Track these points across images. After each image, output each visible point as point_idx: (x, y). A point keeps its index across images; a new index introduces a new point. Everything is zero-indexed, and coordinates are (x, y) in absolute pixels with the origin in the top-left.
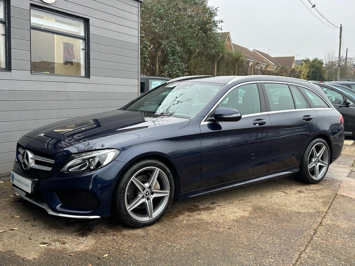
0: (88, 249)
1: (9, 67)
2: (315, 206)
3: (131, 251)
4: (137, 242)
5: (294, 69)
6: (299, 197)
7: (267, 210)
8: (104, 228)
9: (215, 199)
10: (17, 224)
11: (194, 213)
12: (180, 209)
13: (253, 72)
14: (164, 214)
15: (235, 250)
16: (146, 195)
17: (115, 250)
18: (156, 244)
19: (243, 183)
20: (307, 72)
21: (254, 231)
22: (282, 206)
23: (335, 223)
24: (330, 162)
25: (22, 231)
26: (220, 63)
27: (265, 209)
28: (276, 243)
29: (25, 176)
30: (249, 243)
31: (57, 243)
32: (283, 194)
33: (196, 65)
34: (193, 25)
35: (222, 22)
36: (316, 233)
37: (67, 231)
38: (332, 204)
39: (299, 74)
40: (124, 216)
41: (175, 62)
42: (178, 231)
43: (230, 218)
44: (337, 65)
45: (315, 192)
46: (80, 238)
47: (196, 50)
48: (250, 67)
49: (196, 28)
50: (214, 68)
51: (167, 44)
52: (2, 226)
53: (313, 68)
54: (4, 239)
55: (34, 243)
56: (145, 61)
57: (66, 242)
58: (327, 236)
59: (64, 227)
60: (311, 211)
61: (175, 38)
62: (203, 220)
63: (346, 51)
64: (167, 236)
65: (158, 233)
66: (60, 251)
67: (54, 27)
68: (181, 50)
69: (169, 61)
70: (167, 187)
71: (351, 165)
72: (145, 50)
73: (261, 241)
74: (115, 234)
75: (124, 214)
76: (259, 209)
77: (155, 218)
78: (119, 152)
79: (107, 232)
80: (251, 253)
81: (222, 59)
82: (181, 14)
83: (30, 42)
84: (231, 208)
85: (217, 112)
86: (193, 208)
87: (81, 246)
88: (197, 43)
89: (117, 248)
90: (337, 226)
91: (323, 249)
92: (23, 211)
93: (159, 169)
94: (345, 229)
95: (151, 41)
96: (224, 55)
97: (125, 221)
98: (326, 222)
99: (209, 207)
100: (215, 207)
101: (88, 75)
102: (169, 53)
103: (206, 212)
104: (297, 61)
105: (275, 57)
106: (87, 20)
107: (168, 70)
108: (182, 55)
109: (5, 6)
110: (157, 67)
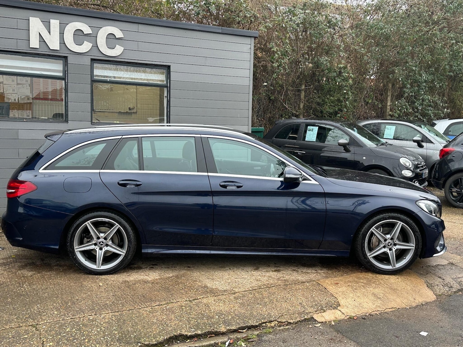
61: (417, 62)
106: (169, 67)
107: (402, 107)
108: (434, 84)
109: (65, 64)
110: (389, 104)
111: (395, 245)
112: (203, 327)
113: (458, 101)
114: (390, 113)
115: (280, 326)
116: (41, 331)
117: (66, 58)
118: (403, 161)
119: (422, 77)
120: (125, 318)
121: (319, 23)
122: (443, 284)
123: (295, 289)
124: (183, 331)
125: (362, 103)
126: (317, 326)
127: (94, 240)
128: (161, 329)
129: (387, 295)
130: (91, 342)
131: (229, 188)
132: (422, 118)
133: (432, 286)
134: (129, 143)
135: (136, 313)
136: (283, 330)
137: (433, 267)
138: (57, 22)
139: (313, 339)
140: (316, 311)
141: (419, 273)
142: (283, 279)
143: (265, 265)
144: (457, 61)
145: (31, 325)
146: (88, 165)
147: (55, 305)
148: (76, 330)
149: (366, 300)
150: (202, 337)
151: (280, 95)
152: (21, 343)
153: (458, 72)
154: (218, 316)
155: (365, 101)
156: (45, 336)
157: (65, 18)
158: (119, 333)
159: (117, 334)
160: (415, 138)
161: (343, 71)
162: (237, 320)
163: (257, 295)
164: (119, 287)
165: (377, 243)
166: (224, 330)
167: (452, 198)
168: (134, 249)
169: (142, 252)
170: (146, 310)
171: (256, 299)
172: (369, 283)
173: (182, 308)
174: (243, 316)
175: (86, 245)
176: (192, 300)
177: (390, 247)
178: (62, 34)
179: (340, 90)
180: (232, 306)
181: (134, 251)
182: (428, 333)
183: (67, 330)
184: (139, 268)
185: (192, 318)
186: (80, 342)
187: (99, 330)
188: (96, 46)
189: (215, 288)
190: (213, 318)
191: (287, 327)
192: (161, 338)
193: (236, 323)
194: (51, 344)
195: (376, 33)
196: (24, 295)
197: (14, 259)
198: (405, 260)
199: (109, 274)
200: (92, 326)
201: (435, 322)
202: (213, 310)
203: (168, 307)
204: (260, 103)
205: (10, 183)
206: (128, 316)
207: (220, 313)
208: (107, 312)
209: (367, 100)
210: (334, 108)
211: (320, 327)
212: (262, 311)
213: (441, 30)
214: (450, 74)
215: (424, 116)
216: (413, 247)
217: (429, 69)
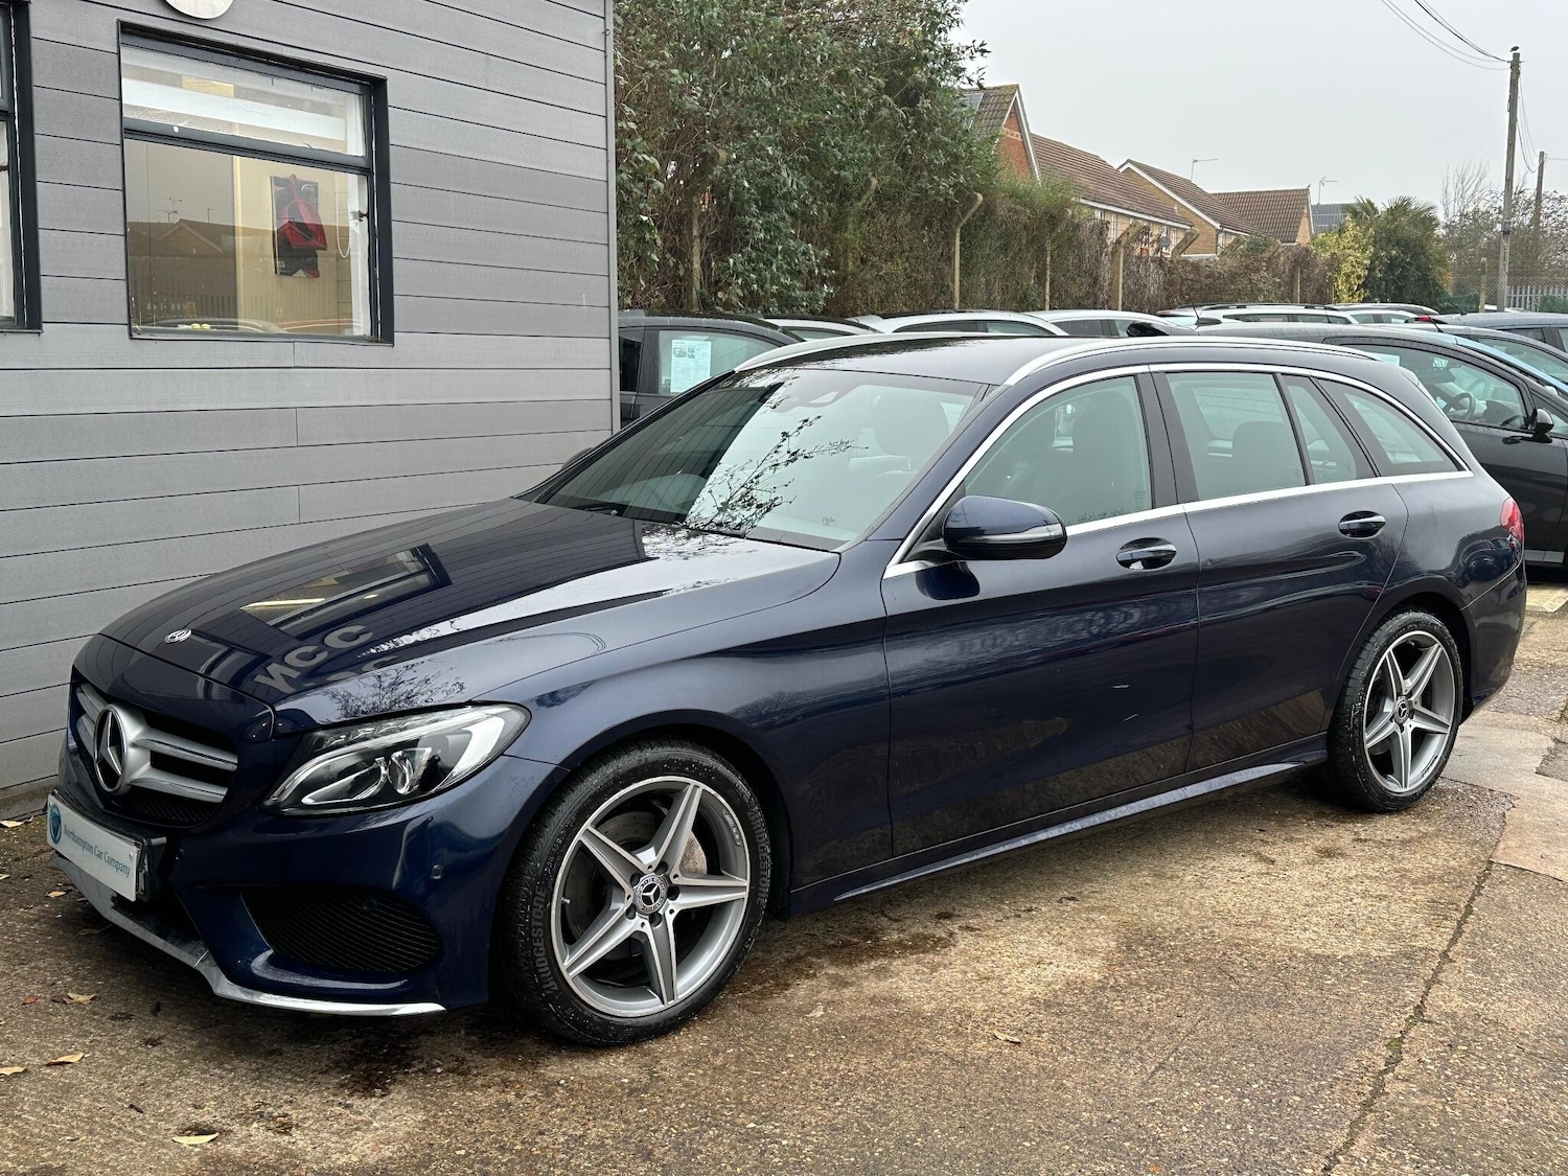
0: (390, 1158)
1: (29, 314)
2: (1395, 925)
3: (579, 1165)
4: (607, 1118)
5: (1307, 250)
6: (1324, 880)
7: (1183, 946)
8: (460, 1052)
9: (952, 895)
10: (77, 1036)
11: (857, 970)
12: (799, 947)
13: (1124, 271)
14: (728, 982)
15: (1040, 1150)
16: (647, 900)
17: (509, 1161)
18: (690, 1127)
19: (1077, 825)
20: (1365, 262)
21: (1124, 1052)
22: (1248, 925)
23: (1482, 1006)
24: (1464, 710)
25: (102, 1070)
26: (975, 236)
27: (1172, 944)
28: (1219, 1114)
29: (109, 825)
30: (1100, 1114)
31: (255, 1125)
32: (1253, 867)
33: (869, 247)
34: (854, 71)
35: (984, 51)
36: (1398, 1062)
37: (300, 1067)
38: (1471, 912)
39: (1329, 274)
40: (549, 999)
41: (775, 237)
42: (787, 1060)
43: (1019, 989)
44: (1499, 227)
45: (1397, 853)
46: (356, 1101)
47: (868, 182)
48: (1110, 249)
49: (865, 86)
50: (950, 259)
51: (736, 161)
52: (10, 1044)
53: (1390, 246)
54: (22, 1110)
55: (154, 1127)
56: (642, 240)
57: (295, 1122)
58: (1446, 1075)
59: (285, 1049)
60: (1379, 948)
61: (775, 131)
62: (897, 1002)
63: (1538, 165)
64: (740, 1084)
65: (700, 1072)
66: (267, 1166)
67: (231, 123)
68: (801, 183)
69: (747, 233)
70: (739, 863)
71: (1557, 714)
72: (637, 190)
73: (1154, 1104)
74: (510, 1082)
75: (549, 992)
76: (1148, 941)
77: (687, 1001)
78: (523, 717)
79: (476, 1067)
80: (1112, 1166)
81: (983, 218)
82: (797, 24)
83: (121, 197)
84: (1022, 937)
85: (957, 515)
86: (856, 940)
87: (361, 1143)
88: (873, 151)
89: (518, 1147)
90: (1490, 1021)
91: (1427, 1139)
92: (105, 968)
93: (703, 786)
94: (1528, 1036)
95: (666, 150)
96: (995, 200)
97: (554, 1019)
98: (1441, 1003)
99: (926, 938)
100: (951, 934)
101: (383, 330)
102: (748, 202)
103: (911, 964)
104: (1318, 208)
105: (1223, 192)
106: (375, 85)
109: (5, 39)
110: (696, 265)
117: (12, 7)
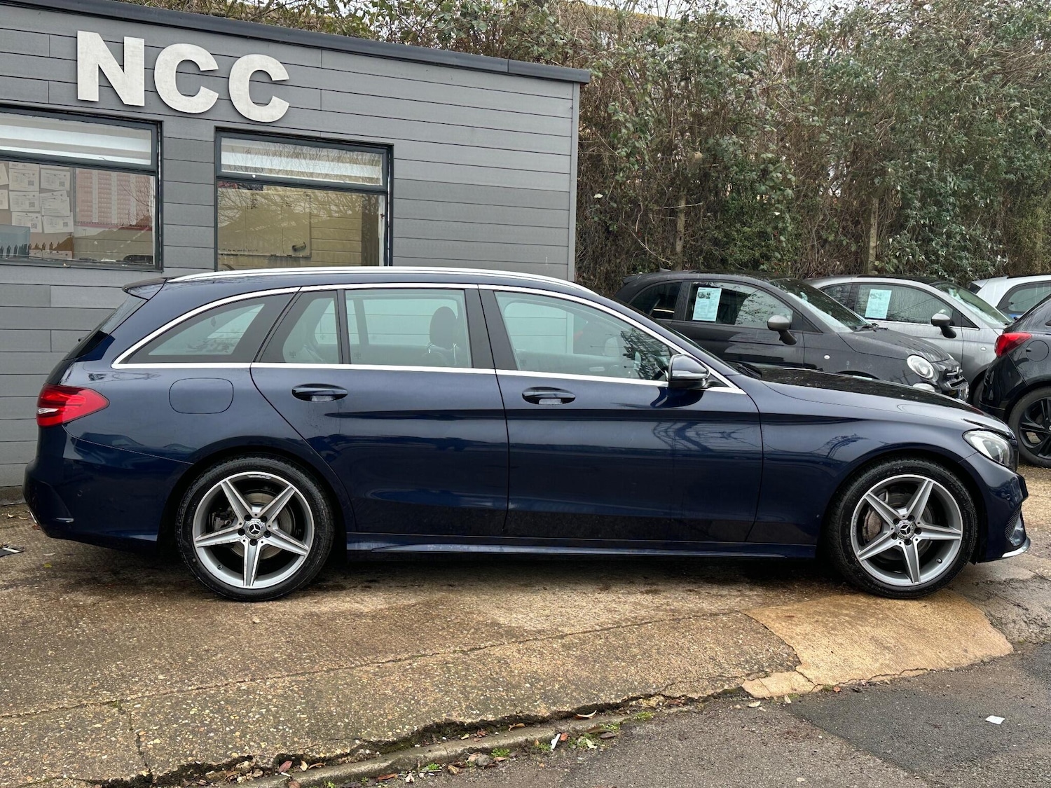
106: (389, 148)
107: (902, 250)
108: (974, 200)
109: (156, 138)
110: (872, 244)
111: (918, 531)
112: (499, 707)
113: (1028, 237)
114: (877, 263)
115: (670, 707)
116: (131, 715)
117: (159, 124)
118: (913, 362)
119: (945, 183)
120: (320, 687)
121: (716, 60)
122: (1026, 620)
123: (698, 629)
124: (454, 714)
125: (812, 242)
126: (752, 705)
127: (239, 523)
128: (403, 709)
129: (904, 641)
130: (248, 736)
131: (543, 404)
132: (946, 276)
133: (1001, 624)
134: (317, 303)
135: (344, 677)
136: (676, 714)
137: (1000, 583)
138: (140, 43)
139: (747, 732)
140: (748, 675)
141: (970, 597)
142: (668, 608)
143: (622, 580)
144: (1024, 148)
145: (108, 703)
146: (224, 353)
147: (156, 661)
148: (211, 712)
149: (858, 651)
150: (497, 727)
151: (630, 223)
152: (87, 739)
153: (1026, 174)
154: (529, 683)
155: (820, 237)
156: (142, 726)
157: (158, 34)
158: (310, 719)
159: (307, 720)
160: (936, 317)
161: (771, 167)
162: (572, 693)
163: (613, 641)
164: (297, 626)
165: (878, 528)
166: (545, 713)
167: (1027, 445)
168: (330, 543)
169: (348, 548)
170: (367, 671)
171: (611, 649)
172: (861, 616)
173: (447, 667)
174: (586, 684)
175: (220, 533)
176: (468, 651)
177: (908, 535)
178: (150, 69)
179: (764, 211)
180: (559, 662)
181: (329, 547)
182: (1004, 719)
183: (191, 713)
184: (339, 588)
185: (471, 686)
186: (222, 738)
187: (264, 711)
188: (226, 99)
189: (517, 627)
190: (518, 686)
191: (685, 709)
192: (405, 730)
193: (571, 699)
194: (157, 741)
195: (845, 85)
196: (82, 642)
197: (50, 572)
198: (940, 565)
199: (273, 600)
200: (247, 703)
201: (1016, 697)
202: (516, 671)
203: (416, 664)
204: (585, 240)
205: (46, 392)
206: (328, 682)
207: (534, 678)
208: (279, 675)
209: (824, 234)
210: (751, 251)
211: (761, 708)
212: (627, 674)
213: (987, 79)
214: (1008, 176)
215: (952, 272)
216: (959, 535)
217: (962, 166)
